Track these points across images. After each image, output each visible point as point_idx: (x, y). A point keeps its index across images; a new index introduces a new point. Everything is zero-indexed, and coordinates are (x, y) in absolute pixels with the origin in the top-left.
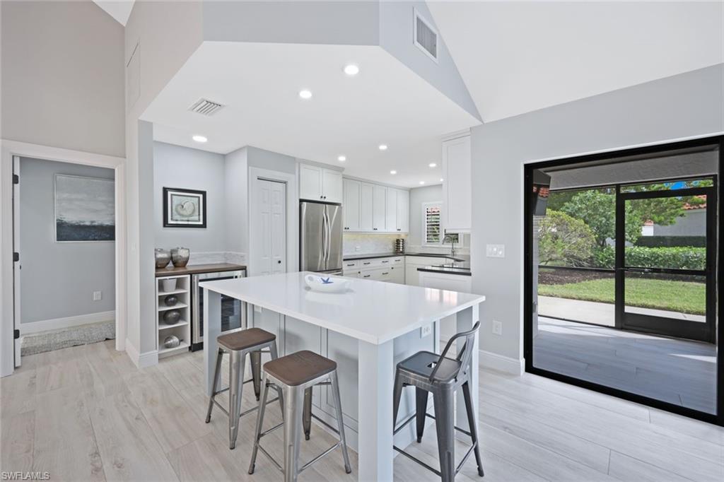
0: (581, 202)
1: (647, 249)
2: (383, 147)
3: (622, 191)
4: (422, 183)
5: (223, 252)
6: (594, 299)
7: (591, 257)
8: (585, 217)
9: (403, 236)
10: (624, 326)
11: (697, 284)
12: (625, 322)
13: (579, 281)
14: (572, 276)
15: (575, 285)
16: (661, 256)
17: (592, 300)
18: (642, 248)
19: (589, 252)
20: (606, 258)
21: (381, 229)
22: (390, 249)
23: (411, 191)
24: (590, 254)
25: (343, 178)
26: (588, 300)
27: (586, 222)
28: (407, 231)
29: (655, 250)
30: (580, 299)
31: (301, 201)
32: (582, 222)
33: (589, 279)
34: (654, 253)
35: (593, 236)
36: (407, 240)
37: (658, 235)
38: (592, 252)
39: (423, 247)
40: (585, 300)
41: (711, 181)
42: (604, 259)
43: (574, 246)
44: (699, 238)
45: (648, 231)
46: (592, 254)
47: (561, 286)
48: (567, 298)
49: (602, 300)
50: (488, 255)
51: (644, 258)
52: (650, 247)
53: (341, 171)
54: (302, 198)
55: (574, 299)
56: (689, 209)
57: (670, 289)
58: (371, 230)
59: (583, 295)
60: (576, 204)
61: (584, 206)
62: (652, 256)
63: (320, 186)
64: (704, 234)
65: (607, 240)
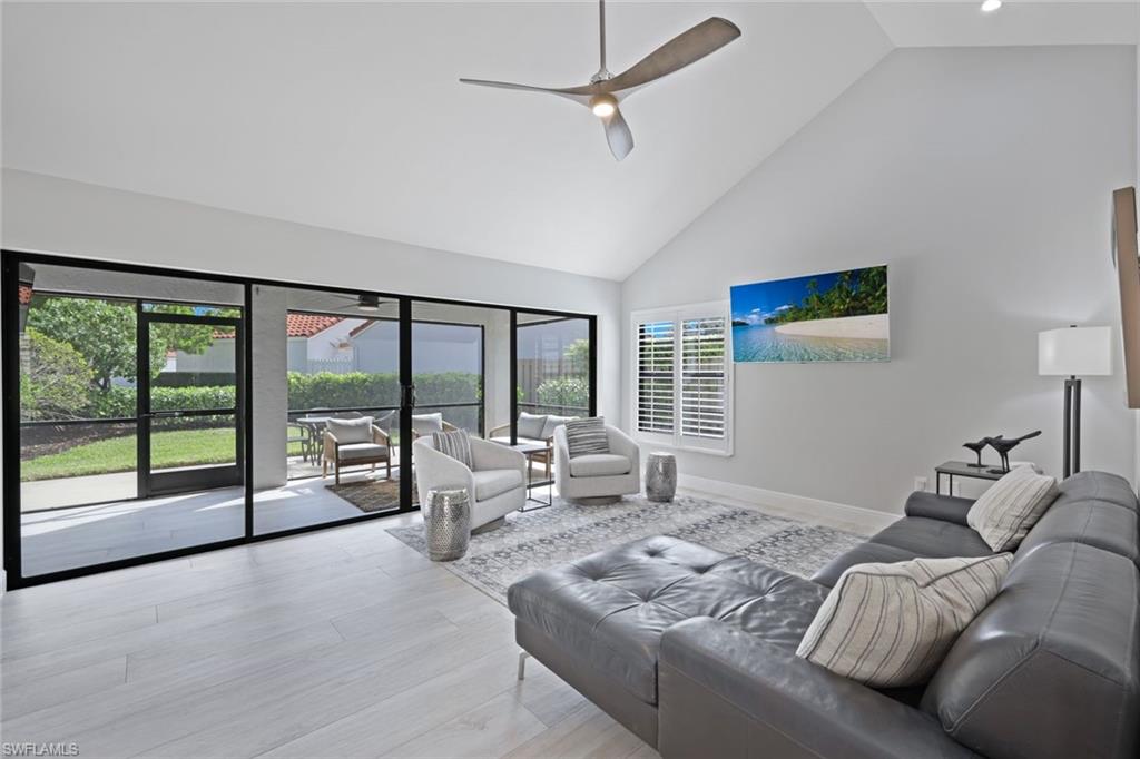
0: (65, 311)
1: (172, 390)
3: (145, 309)
6: (98, 470)
7: (87, 407)
8: (73, 339)
10: (150, 493)
12: (152, 485)
13: (65, 449)
14: (49, 443)
15: (58, 456)
16: (188, 399)
17: (95, 473)
18: (165, 389)
19: (83, 398)
20: (111, 407)
24: (85, 401)
26: (87, 474)
27: (77, 348)
29: (181, 390)
30: (73, 475)
32: (70, 347)
33: (83, 444)
34: (180, 395)
35: (91, 372)
37: (182, 370)
38: (87, 397)
40: (82, 475)
41: (238, 312)
42: (108, 407)
43: (55, 389)
44: (228, 374)
45: (171, 366)
46: (89, 402)
47: (30, 462)
48: (49, 478)
49: (112, 469)
51: (168, 402)
52: (175, 387)
55: (62, 477)
56: (217, 337)
59: (78, 468)
60: (54, 314)
61: (71, 320)
62: (178, 400)
64: (234, 371)
65: (111, 378)
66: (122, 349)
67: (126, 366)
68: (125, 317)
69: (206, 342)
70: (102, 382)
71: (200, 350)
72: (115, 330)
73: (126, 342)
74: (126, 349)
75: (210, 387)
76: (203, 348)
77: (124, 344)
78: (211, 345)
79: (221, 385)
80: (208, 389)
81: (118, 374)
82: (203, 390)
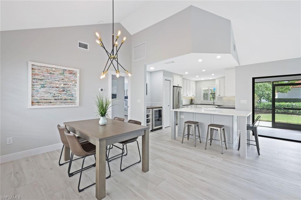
1: (278, 103)
2: (204, 70)
3: (274, 84)
4: (203, 79)
5: (150, 103)
7: (257, 106)
9: (193, 98)
10: (275, 127)
11: (296, 116)
12: (275, 125)
16: (283, 106)
20: (262, 106)
21: (189, 96)
22: (189, 103)
23: (196, 82)
25: (183, 79)
28: (195, 96)
29: (280, 103)
31: (174, 86)
36: (195, 99)
37: (279, 98)
39: (201, 102)
42: (261, 107)
44: (296, 99)
49: (264, 120)
50: (241, 103)
51: (277, 106)
52: (278, 102)
53: (182, 76)
54: (174, 85)
56: (292, 88)
57: (286, 117)
58: (186, 96)
63: (177, 82)
65: (262, 100)
66: (265, 93)
67: (266, 97)
68: (265, 85)
69: (288, 89)
70: (259, 100)
71: (286, 92)
72: (263, 88)
73: (266, 91)
74: (266, 92)
75: (290, 103)
76: (287, 91)
77: (265, 91)
78: (289, 90)
79: (294, 102)
80: (289, 103)
81: (264, 99)
82: (288, 103)
